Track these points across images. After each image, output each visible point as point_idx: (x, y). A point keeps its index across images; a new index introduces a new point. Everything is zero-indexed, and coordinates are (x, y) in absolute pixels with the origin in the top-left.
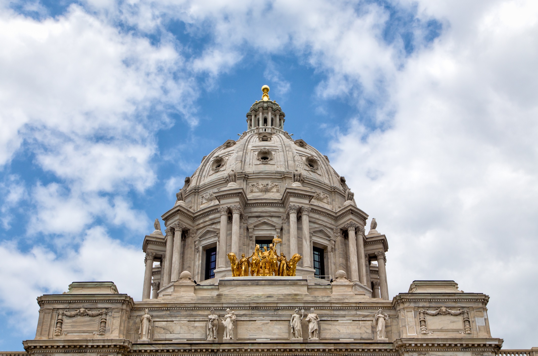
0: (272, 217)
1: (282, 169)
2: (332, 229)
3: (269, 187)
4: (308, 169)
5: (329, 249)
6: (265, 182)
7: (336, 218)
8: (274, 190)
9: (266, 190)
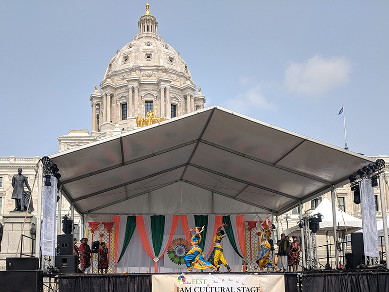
0: (152, 90)
1: (158, 64)
2: (180, 96)
3: (151, 74)
4: (169, 63)
5: (178, 106)
6: (149, 72)
7: (182, 90)
8: (153, 76)
9: (150, 76)
